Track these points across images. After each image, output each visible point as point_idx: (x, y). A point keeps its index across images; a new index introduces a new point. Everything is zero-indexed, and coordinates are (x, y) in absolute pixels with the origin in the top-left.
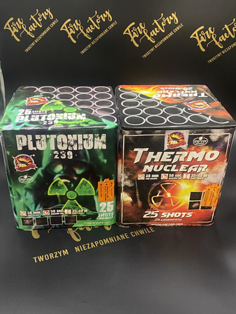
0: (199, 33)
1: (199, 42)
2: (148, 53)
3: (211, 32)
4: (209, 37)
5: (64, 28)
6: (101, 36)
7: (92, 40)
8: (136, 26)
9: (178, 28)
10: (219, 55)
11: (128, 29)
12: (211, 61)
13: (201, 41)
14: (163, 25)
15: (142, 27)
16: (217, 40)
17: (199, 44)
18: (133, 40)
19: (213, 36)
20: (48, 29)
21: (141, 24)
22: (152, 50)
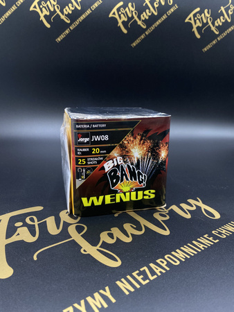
0: (195, 15)
1: (195, 27)
2: (138, 41)
3: (207, 14)
4: (205, 21)
5: (35, 7)
6: (82, 18)
7: (71, 24)
8: (125, 6)
9: (172, 10)
10: (214, 42)
11: (115, 10)
12: (206, 49)
13: (197, 25)
14: (156, 6)
15: (131, 9)
16: (213, 24)
17: (195, 29)
18: (120, 24)
19: (209, 19)
20: (14, 8)
21: (130, 5)
22: (143, 37)
